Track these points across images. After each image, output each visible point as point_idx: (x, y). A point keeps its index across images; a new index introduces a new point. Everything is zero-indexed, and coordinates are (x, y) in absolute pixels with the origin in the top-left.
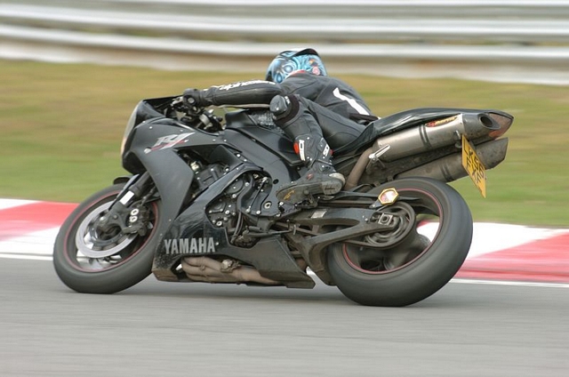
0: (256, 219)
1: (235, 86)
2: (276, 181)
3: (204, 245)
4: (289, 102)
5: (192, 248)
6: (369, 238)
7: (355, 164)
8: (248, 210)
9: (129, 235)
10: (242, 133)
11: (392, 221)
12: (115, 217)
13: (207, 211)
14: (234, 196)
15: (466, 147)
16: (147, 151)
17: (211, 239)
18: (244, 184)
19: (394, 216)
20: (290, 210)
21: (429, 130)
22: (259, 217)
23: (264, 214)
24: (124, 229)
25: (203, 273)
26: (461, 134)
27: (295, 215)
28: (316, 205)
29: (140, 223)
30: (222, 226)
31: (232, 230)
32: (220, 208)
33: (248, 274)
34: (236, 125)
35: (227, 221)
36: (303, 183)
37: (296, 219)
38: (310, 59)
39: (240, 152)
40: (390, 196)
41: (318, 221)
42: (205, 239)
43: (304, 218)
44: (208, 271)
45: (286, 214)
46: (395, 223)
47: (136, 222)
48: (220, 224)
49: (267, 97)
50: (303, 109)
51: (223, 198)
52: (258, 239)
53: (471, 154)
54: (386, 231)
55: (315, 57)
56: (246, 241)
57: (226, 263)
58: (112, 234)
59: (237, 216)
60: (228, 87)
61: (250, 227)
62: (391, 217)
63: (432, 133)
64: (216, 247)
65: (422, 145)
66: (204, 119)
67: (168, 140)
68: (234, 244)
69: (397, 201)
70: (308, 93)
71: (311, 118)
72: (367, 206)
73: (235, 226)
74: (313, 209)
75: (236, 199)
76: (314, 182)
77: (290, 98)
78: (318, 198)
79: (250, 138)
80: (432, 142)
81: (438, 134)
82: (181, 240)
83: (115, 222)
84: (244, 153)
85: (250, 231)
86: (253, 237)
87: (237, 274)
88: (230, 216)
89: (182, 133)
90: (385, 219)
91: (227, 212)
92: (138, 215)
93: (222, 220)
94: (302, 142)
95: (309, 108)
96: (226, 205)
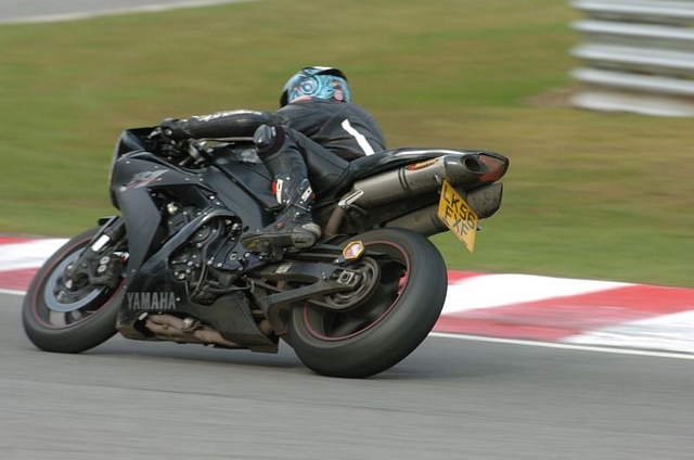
0: (218, 273)
1: (215, 116)
2: (247, 228)
3: (165, 300)
4: (274, 134)
5: (153, 303)
6: (328, 299)
7: (333, 210)
8: (210, 262)
9: (98, 286)
10: (223, 171)
11: (353, 279)
12: (84, 265)
13: (170, 261)
14: (199, 245)
15: (447, 194)
16: (123, 189)
17: (172, 294)
18: (211, 232)
19: (356, 274)
20: (255, 262)
21: (408, 173)
22: (220, 269)
23: (226, 267)
24: (92, 279)
25: (165, 332)
26: (443, 179)
27: (260, 268)
28: (280, 258)
29: (110, 273)
30: (184, 279)
31: (195, 284)
32: (184, 259)
33: (209, 335)
34: (221, 161)
35: (190, 274)
36: (270, 233)
37: (262, 273)
38: (334, 81)
39: (215, 194)
40: (355, 250)
41: (282, 276)
42: (166, 294)
43: (268, 272)
44: (171, 330)
45: (250, 267)
46: (356, 282)
47: (104, 273)
48: (182, 276)
49: (250, 129)
50: (288, 143)
51: (188, 246)
52: (219, 295)
53: (455, 202)
54: (346, 291)
55: (341, 79)
56: (206, 297)
57: (188, 322)
58: (80, 285)
59: (200, 268)
60: (207, 118)
61: (211, 282)
62: (352, 274)
63: (412, 176)
64: (176, 302)
65: (402, 191)
66: (194, 152)
67: (143, 178)
68: (194, 300)
69: (362, 256)
70: (304, 125)
71: (297, 154)
72: (330, 260)
73: (197, 280)
74: (278, 263)
75: (201, 249)
76: (283, 232)
77: (277, 130)
78: (284, 250)
79: (230, 178)
80: (412, 188)
81: (418, 179)
82: (143, 294)
83: (84, 271)
84: (220, 195)
85: (212, 286)
86: (214, 293)
87: (198, 334)
88: (194, 268)
89: (156, 170)
90: (345, 276)
91: (190, 263)
92: (108, 264)
93: (184, 272)
94: (280, 182)
95: (297, 143)
96: (192, 254)
